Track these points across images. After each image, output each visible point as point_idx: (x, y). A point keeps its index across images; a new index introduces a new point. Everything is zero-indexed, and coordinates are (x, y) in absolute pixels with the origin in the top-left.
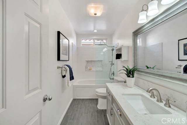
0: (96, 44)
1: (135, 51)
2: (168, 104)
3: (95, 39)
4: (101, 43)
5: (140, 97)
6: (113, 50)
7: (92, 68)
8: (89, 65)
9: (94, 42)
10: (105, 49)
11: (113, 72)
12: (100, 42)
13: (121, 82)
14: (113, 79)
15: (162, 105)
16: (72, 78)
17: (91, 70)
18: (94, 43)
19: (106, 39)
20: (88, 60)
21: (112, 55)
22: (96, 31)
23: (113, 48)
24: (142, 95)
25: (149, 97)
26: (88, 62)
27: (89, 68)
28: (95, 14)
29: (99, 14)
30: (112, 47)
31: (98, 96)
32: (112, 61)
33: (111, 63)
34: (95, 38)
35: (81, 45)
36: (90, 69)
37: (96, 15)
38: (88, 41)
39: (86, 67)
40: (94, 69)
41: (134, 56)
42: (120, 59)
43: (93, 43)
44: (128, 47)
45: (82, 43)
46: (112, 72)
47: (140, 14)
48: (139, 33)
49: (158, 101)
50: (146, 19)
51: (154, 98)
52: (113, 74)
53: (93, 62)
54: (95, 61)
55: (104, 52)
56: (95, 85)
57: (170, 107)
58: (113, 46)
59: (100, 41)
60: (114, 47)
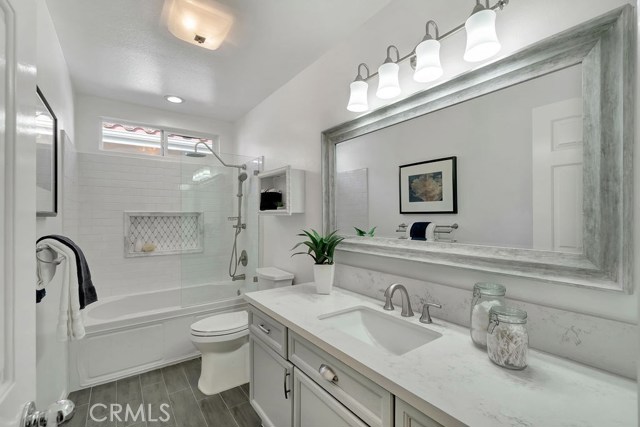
0: (170, 152)
1: (331, 187)
2: (427, 316)
3: (168, 129)
4: (198, 151)
5: (358, 314)
6: (242, 178)
7: (156, 243)
8: (143, 232)
9: (164, 142)
10: (206, 174)
11: (244, 252)
12: (196, 148)
13: (283, 282)
14: (243, 277)
15: (415, 320)
16: (87, 295)
17: (152, 254)
18: (162, 144)
19: (214, 138)
20: (135, 211)
21: (240, 196)
22: (179, 101)
23: (242, 171)
24: (362, 310)
25: (381, 310)
26: (135, 219)
27: (140, 244)
28: (200, 39)
29: (212, 42)
30: (239, 167)
31: (197, 346)
32: (239, 218)
33: (236, 223)
34: (165, 124)
35: (101, 148)
36: (148, 251)
37: (200, 45)
38: (141, 134)
39: (127, 244)
40: (161, 248)
41: (328, 202)
42: (275, 208)
43: (159, 147)
44: (304, 174)
45: (104, 140)
46: (239, 255)
47: (353, 85)
48: (343, 136)
49: (404, 314)
50: (366, 102)
51: (393, 309)
52: (244, 260)
53: (171, 219)
54: (174, 217)
55: (197, 183)
56: (178, 308)
57: (430, 321)
58: (241, 164)
59: (193, 142)
60: (244, 167)
